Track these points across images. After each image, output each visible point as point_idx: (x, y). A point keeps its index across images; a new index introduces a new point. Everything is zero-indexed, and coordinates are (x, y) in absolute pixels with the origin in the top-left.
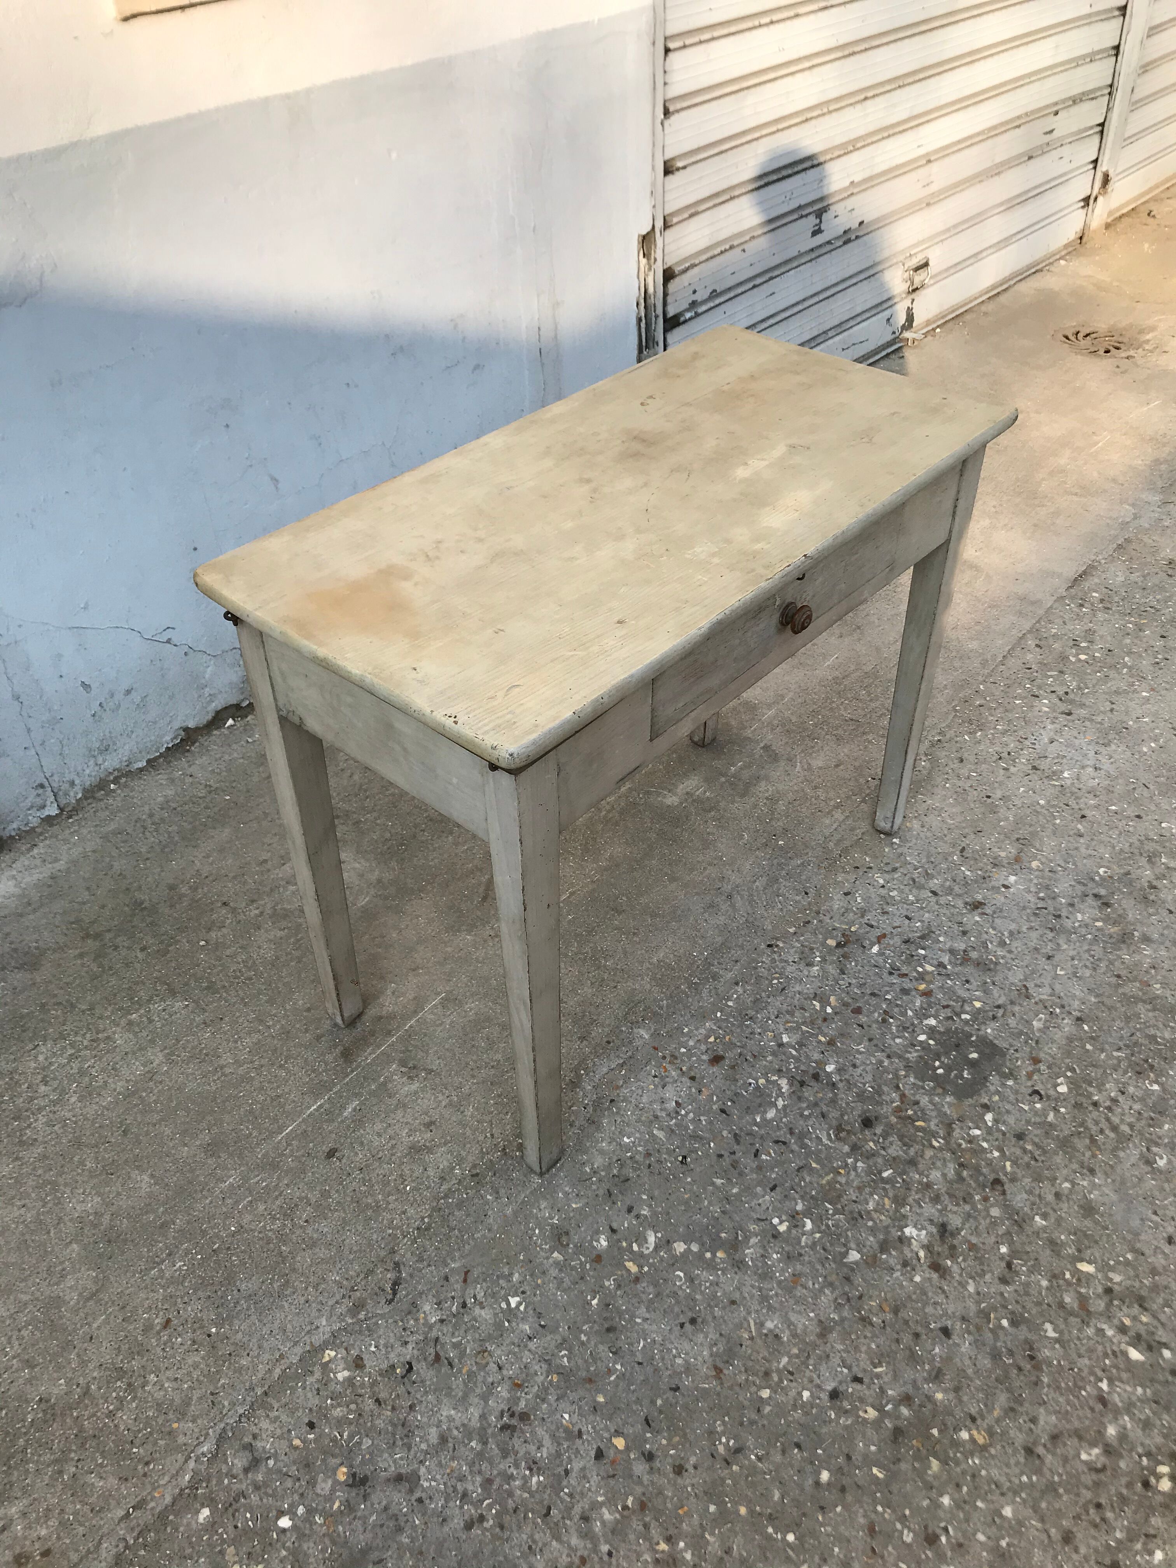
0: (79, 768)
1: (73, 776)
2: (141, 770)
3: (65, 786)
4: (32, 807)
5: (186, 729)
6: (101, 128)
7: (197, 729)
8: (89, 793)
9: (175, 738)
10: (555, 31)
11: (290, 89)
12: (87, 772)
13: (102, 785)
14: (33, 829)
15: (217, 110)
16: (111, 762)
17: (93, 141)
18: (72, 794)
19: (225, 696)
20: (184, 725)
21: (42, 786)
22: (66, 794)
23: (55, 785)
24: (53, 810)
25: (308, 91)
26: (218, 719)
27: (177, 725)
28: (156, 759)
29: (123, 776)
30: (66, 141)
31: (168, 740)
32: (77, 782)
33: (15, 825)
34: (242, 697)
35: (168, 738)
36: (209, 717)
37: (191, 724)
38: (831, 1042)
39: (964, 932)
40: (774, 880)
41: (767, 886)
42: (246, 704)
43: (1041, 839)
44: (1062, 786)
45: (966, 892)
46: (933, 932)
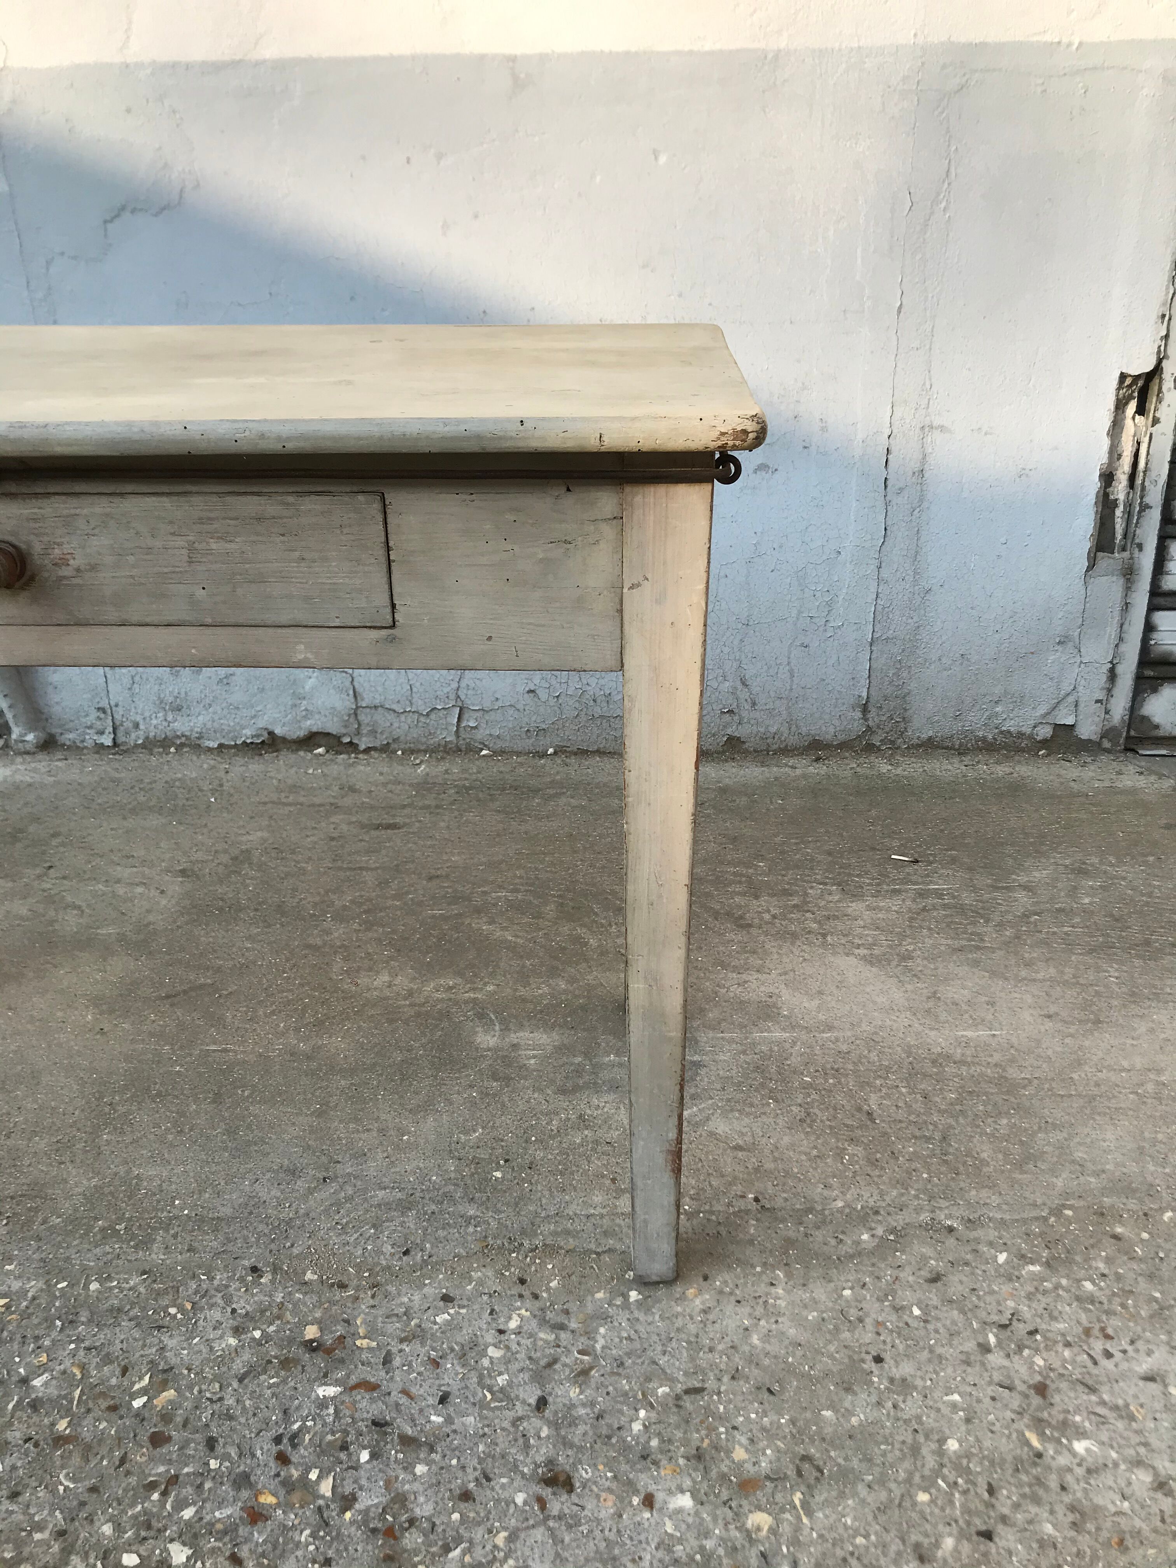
0: (147, 714)
1: (139, 718)
2: (210, 750)
3: (128, 724)
5: (271, 733)
6: (269, 52)
7: (284, 739)
8: (149, 745)
9: (258, 736)
10: (983, 45)
11: (518, 51)
12: (154, 722)
13: (165, 743)
14: (86, 747)
15: (414, 58)
16: (182, 725)
17: (257, 64)
18: (133, 736)
19: (324, 719)
20: (270, 728)
21: (104, 712)
22: (127, 733)
23: (118, 717)
24: (107, 741)
25: (543, 58)
26: (310, 740)
27: (261, 723)
28: (229, 747)
29: (189, 746)
30: (227, 58)
31: (247, 734)
32: (142, 727)
33: (71, 736)
34: (344, 731)
35: (248, 732)
36: (301, 733)
37: (278, 731)
38: (59, 1440)
39: (466, 1496)
40: (405, 1206)
41: (386, 1206)
42: (346, 740)
43: (842, 1495)
44: (1039, 1455)
45: (580, 1449)
46: (432, 1449)
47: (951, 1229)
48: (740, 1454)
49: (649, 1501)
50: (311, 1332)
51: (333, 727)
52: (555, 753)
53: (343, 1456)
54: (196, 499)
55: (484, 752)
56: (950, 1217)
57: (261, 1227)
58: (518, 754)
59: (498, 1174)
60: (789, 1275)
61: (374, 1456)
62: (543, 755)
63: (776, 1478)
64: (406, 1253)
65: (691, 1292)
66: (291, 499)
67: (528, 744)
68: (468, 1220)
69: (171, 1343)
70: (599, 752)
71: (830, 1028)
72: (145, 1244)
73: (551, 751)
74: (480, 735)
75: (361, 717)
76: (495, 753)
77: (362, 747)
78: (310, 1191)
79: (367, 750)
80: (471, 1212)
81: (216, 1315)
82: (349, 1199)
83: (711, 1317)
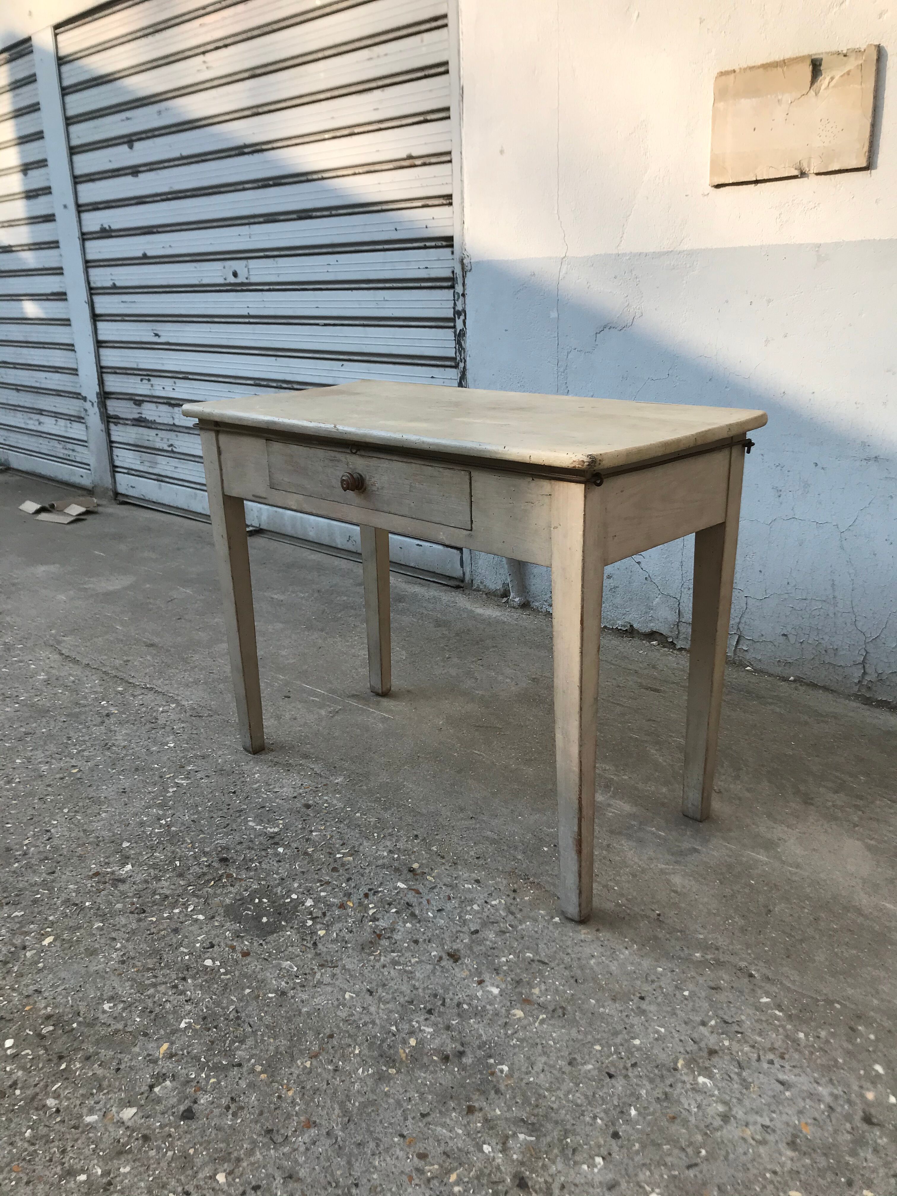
4: (546, 601)
5: (631, 626)
7: (637, 631)
9: (625, 626)
19: (660, 624)
20: (632, 623)
26: (652, 635)
27: (627, 619)
28: (609, 629)
30: (664, 250)
33: (537, 604)
34: (670, 634)
35: (620, 622)
36: (648, 630)
37: (635, 626)
38: (306, 853)
39: (416, 942)
40: (493, 842)
41: (487, 838)
42: (670, 640)
43: (563, 1027)
44: (676, 1069)
45: (474, 953)
46: (419, 922)
47: (751, 976)
48: (536, 991)
49: (480, 982)
50: (415, 866)
51: (664, 631)
52: (794, 681)
53: (387, 906)
54: (413, 465)
55: (748, 668)
56: (758, 971)
57: (432, 824)
58: (770, 675)
59: (546, 849)
60: (639, 949)
61: (396, 912)
62: (785, 679)
63: (542, 1007)
64: (478, 858)
65: (583, 931)
66: (441, 470)
67: (778, 670)
68: (515, 859)
69: (365, 844)
70: (825, 689)
71: (798, 866)
72: (386, 809)
73: (792, 678)
74: (748, 656)
75: (681, 628)
76: (755, 671)
77: (678, 647)
78: (462, 819)
79: (681, 649)
80: (519, 857)
81: (388, 843)
82: (475, 829)
83: (582, 944)
